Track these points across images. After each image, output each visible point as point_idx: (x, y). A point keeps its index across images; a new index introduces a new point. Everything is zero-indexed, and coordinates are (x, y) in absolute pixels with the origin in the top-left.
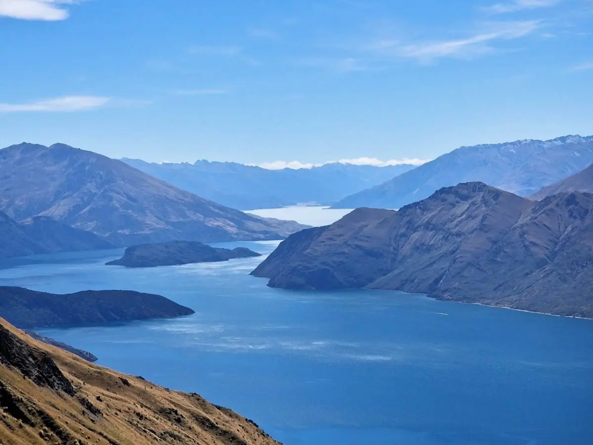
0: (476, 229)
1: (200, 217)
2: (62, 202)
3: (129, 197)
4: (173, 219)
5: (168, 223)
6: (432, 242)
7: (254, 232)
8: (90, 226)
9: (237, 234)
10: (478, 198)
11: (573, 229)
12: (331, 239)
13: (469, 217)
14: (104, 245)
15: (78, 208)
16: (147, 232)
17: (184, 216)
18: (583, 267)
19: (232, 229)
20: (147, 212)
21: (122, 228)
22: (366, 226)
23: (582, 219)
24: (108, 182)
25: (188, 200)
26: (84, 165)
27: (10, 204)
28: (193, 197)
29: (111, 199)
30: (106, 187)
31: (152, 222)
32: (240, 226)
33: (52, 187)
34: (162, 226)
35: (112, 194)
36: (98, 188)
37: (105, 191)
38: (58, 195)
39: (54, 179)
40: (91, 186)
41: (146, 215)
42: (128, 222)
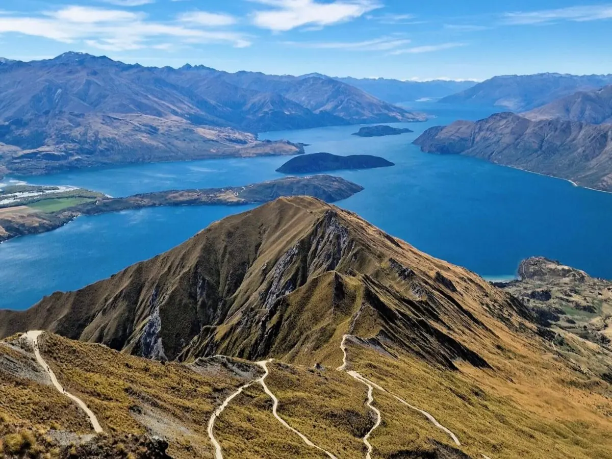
0: (508, 133)
1: (386, 112)
2: (330, 104)
3: (357, 102)
4: (376, 112)
5: (373, 114)
6: (489, 136)
7: (409, 118)
8: (342, 115)
9: (402, 119)
10: (510, 119)
11: (550, 136)
12: (447, 132)
13: (505, 127)
14: (348, 123)
15: (337, 106)
16: (365, 118)
17: (380, 111)
18: (554, 154)
19: (399, 117)
20: (365, 109)
21: (354, 115)
22: (461, 128)
23: (555, 131)
24: (349, 95)
25: (382, 104)
26: (339, 88)
27: (309, 103)
28: (383, 102)
29: (350, 103)
30: (348, 98)
31: (367, 114)
32: (403, 116)
33: (326, 96)
34: (371, 115)
35: (351, 101)
36: (345, 98)
37: (348, 100)
38: (328, 100)
39: (326, 93)
40: (342, 97)
41: (364, 110)
42: (357, 113)
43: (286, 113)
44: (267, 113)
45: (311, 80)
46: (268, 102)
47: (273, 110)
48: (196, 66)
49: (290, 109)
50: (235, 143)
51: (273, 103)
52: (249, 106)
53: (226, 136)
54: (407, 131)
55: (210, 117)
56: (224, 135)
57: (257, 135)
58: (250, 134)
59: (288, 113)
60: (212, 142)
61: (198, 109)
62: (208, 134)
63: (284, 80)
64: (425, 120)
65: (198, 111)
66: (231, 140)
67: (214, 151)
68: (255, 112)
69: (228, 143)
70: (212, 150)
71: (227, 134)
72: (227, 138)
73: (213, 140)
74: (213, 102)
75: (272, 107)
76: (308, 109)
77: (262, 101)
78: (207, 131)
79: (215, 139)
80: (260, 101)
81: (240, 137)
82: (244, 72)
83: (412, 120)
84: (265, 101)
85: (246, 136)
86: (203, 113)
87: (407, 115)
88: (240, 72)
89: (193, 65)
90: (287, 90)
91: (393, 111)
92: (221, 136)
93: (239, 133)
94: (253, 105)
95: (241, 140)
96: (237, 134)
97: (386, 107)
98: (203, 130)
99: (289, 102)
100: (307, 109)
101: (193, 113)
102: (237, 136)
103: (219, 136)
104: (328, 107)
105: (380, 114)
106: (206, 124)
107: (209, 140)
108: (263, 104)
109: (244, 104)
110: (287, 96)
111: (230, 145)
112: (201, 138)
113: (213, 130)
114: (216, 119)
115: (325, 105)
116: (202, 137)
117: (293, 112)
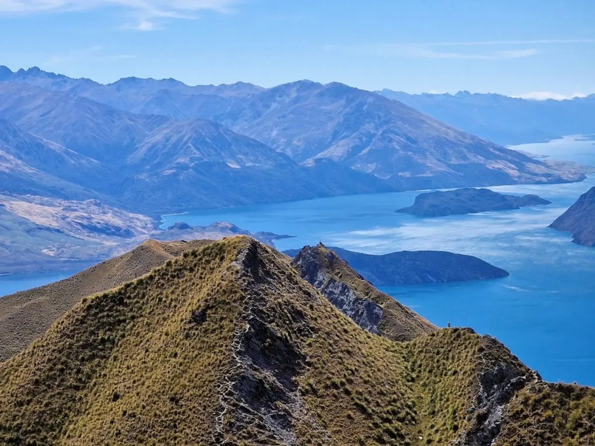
1: (480, 159)
2: (340, 143)
3: (408, 139)
4: (454, 161)
5: (449, 166)
7: (536, 175)
8: (370, 168)
9: (519, 177)
14: (386, 189)
15: (356, 149)
16: (428, 174)
17: (464, 158)
19: (514, 173)
20: (428, 154)
21: (403, 170)
24: (387, 122)
25: (468, 141)
26: (361, 104)
27: (288, 143)
28: (472, 138)
29: (391, 140)
30: (385, 127)
31: (433, 165)
32: (521, 168)
33: (330, 126)
34: (443, 168)
35: (392, 136)
36: (377, 129)
37: (385, 132)
38: (335, 136)
39: (331, 119)
40: (369, 127)
41: (426, 158)
42: (409, 164)
43: (234, 166)
44: (183, 167)
45: (294, 89)
46: (187, 142)
47: (200, 159)
48: (21, 70)
49: (240, 156)
50: (103, 236)
51: (199, 142)
52: (141, 152)
53: (83, 218)
54: (533, 201)
55: (49, 180)
56: (77, 217)
57: (159, 218)
58: (141, 217)
59: (238, 167)
60: (47, 233)
61: (19, 162)
62: (39, 214)
63: (227, 94)
64: (576, 177)
65: (17, 165)
66: (92, 229)
67: (52, 254)
68: (159, 165)
69: (84, 236)
70: (45, 251)
71: (85, 215)
72: (85, 222)
73: (48, 229)
74: (55, 146)
75: (197, 154)
76: (286, 158)
77: (174, 139)
78: (37, 208)
79: (55, 225)
80: (168, 139)
81: (117, 222)
82: (133, 79)
83: (544, 179)
84: (180, 139)
85: (131, 220)
86: (29, 170)
87: (531, 167)
88: (123, 80)
89: (15, 70)
90: (234, 116)
91: (497, 158)
92: (69, 220)
93: (115, 214)
94: (150, 150)
95: (118, 229)
96: (110, 215)
97: (479, 147)
98: (25, 205)
99: (237, 139)
100: (283, 155)
101: (7, 171)
102: (111, 218)
103: (64, 218)
104: (336, 151)
105: (465, 166)
106: (35, 194)
107: (40, 228)
108: (175, 146)
109: (131, 148)
110: (236, 129)
111: (91, 239)
112: (21, 223)
113: (51, 205)
114: (63, 183)
115: (327, 147)
116: (23, 222)
117: (250, 164)
